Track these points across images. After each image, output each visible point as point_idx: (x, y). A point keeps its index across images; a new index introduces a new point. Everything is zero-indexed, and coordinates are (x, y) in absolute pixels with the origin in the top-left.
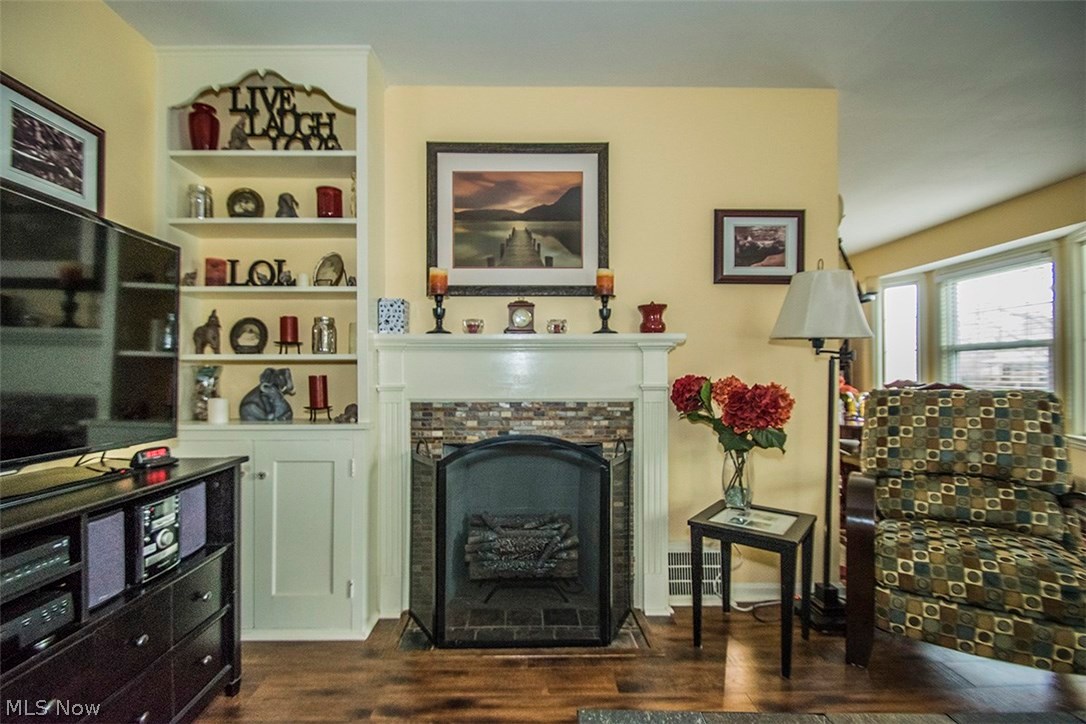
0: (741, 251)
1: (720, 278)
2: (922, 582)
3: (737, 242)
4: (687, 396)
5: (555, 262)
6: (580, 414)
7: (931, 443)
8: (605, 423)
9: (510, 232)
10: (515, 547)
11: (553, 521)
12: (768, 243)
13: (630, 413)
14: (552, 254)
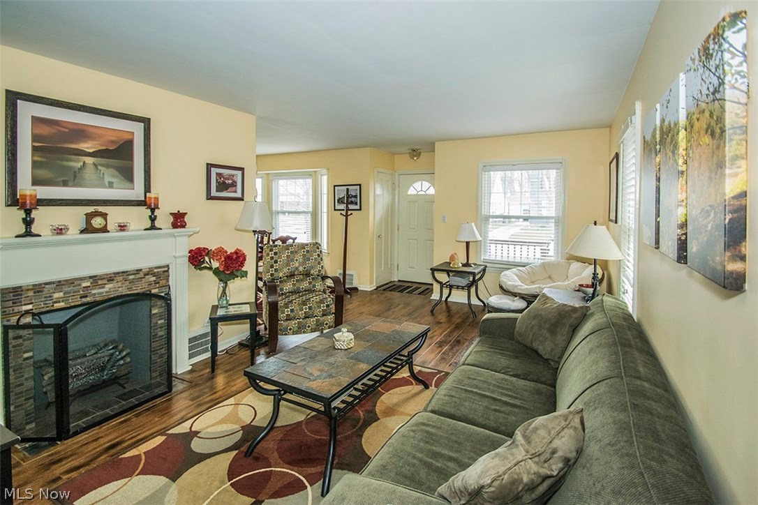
0: (219, 184)
1: (209, 197)
2: (292, 315)
3: (217, 180)
4: (197, 258)
5: (115, 185)
6: (138, 276)
7: (288, 265)
8: (154, 278)
9: (82, 164)
10: (85, 369)
11: (106, 345)
12: (230, 182)
13: (167, 271)
14: (112, 180)
